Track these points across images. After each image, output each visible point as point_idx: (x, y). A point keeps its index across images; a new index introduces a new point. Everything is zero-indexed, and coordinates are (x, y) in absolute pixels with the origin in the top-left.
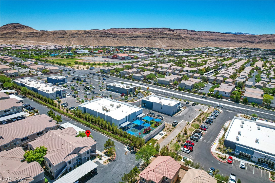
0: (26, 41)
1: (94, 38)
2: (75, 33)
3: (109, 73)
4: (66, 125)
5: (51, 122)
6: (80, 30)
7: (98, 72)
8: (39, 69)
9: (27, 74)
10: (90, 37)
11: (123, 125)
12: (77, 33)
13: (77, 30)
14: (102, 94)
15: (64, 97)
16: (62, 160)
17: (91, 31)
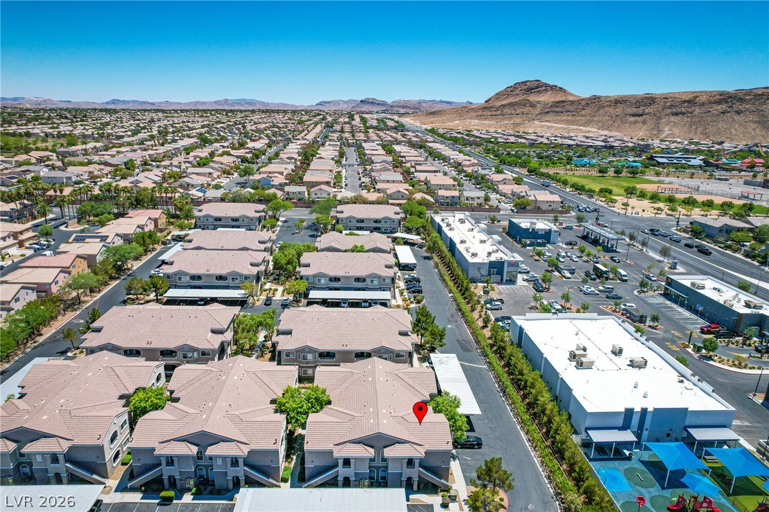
0: (542, 123)
1: (751, 117)
2: (685, 102)
3: (721, 239)
4: (445, 359)
5: (401, 338)
6: (705, 92)
7: (685, 231)
8: (514, 195)
9: (478, 204)
10: (736, 112)
11: (598, 437)
12: (689, 102)
13: (694, 92)
14: (628, 304)
15: (512, 281)
16: (330, 447)
17: (749, 92)
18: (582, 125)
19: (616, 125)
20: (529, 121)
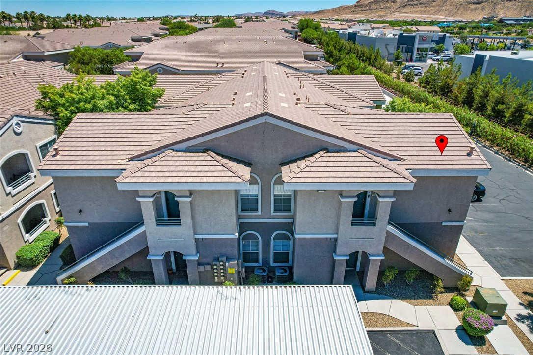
18: (432, 14)
19: (460, 12)
20: (391, 14)
